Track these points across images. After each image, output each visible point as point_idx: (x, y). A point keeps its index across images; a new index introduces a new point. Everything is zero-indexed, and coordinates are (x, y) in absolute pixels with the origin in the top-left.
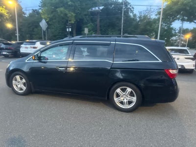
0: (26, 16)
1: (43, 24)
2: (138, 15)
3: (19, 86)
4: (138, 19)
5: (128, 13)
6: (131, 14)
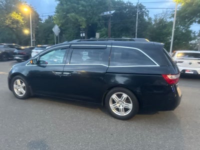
0: (42, 22)
1: (56, 30)
2: (153, 18)
3: (19, 90)
4: (153, 23)
5: (143, 17)
6: (146, 18)
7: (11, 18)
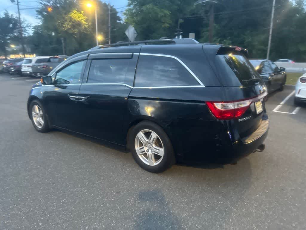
0: (121, 22)
1: (130, 33)
3: (38, 120)
7: (71, 18)
